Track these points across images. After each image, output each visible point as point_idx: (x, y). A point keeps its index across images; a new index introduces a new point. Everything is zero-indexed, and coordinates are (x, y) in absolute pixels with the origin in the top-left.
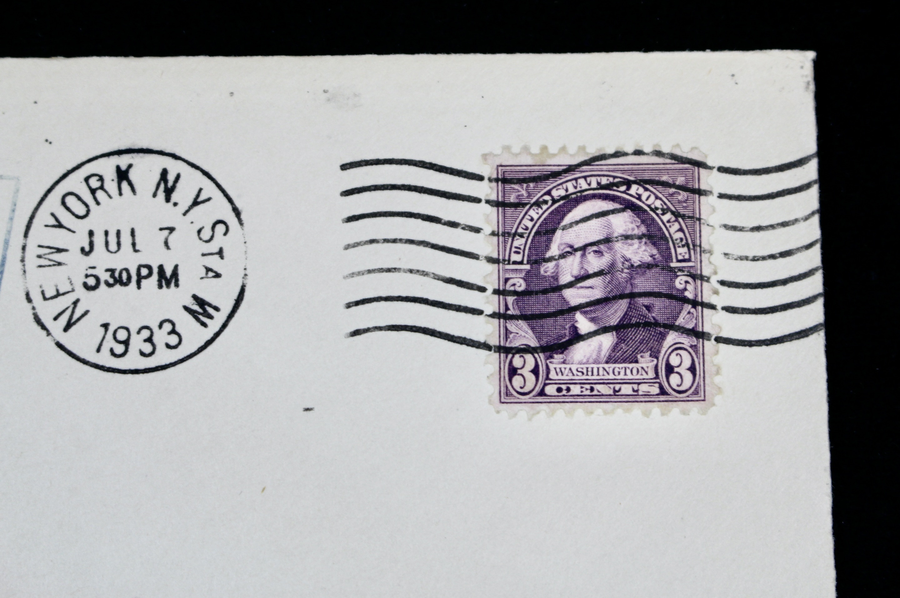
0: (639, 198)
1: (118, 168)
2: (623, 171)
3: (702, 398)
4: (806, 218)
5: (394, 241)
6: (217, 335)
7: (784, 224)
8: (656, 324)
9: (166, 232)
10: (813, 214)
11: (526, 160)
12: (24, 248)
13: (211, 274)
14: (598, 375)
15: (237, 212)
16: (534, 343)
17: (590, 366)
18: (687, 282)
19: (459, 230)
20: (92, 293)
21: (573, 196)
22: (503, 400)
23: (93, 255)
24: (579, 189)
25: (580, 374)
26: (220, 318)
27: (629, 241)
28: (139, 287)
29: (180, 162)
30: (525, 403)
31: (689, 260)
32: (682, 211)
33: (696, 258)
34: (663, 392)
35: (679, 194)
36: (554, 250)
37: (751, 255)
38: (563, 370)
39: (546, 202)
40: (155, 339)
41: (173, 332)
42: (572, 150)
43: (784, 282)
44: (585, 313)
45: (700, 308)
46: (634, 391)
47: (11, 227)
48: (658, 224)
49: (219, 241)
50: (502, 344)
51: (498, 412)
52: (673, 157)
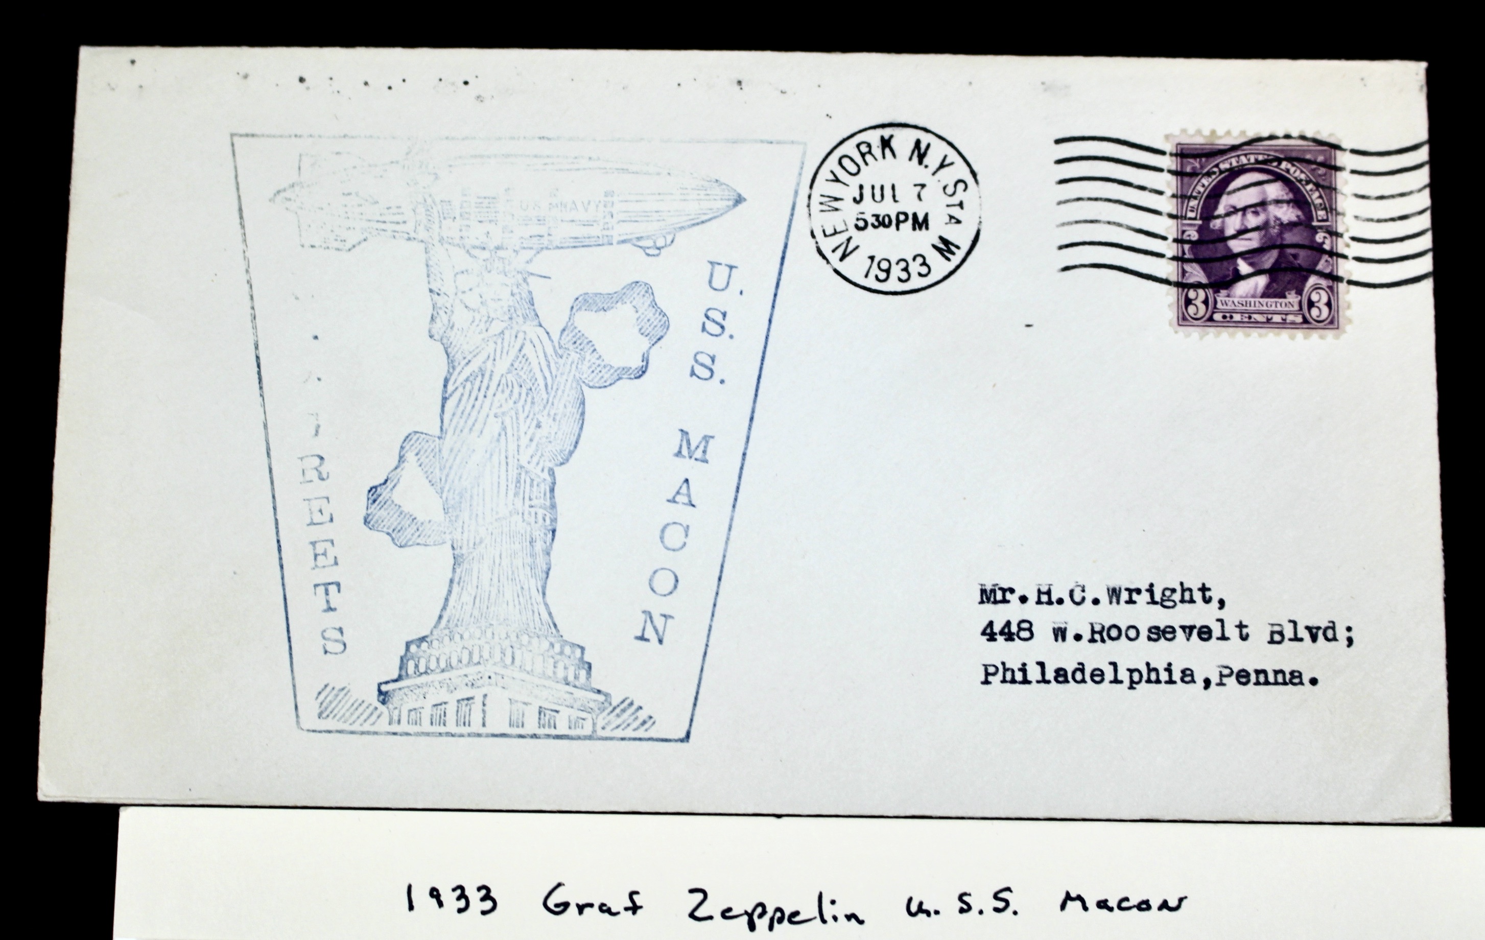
0: (1288, 171)
1: (882, 138)
2: (1276, 151)
3: (1336, 327)
4: (1420, 190)
5: (1096, 199)
6: (958, 267)
7: (1402, 195)
8: (1300, 269)
9: (919, 188)
10: (1425, 187)
11: (1199, 140)
12: (809, 197)
13: (953, 221)
14: (1255, 306)
15: (974, 174)
16: (1204, 280)
17: (1248, 300)
18: (1325, 238)
19: (1146, 193)
20: (861, 233)
21: (1236, 169)
22: (1180, 323)
23: (863, 203)
24: (1240, 163)
25: (1240, 305)
26: (960, 255)
27: (1280, 205)
28: (898, 229)
29: (930, 136)
30: (1198, 326)
31: (1327, 220)
32: (1322, 183)
33: (1332, 219)
34: (1305, 321)
35: (1319, 169)
36: (1221, 210)
37: (1376, 217)
38: (1227, 302)
39: (1214, 173)
40: (910, 269)
41: (924, 264)
42: (1235, 133)
43: (1402, 239)
44: (1245, 259)
45: (1335, 258)
46: (1283, 319)
47: (800, 181)
48: (1302, 192)
49: (960, 195)
50: (1180, 280)
51: (1176, 332)
52: (1315, 141)
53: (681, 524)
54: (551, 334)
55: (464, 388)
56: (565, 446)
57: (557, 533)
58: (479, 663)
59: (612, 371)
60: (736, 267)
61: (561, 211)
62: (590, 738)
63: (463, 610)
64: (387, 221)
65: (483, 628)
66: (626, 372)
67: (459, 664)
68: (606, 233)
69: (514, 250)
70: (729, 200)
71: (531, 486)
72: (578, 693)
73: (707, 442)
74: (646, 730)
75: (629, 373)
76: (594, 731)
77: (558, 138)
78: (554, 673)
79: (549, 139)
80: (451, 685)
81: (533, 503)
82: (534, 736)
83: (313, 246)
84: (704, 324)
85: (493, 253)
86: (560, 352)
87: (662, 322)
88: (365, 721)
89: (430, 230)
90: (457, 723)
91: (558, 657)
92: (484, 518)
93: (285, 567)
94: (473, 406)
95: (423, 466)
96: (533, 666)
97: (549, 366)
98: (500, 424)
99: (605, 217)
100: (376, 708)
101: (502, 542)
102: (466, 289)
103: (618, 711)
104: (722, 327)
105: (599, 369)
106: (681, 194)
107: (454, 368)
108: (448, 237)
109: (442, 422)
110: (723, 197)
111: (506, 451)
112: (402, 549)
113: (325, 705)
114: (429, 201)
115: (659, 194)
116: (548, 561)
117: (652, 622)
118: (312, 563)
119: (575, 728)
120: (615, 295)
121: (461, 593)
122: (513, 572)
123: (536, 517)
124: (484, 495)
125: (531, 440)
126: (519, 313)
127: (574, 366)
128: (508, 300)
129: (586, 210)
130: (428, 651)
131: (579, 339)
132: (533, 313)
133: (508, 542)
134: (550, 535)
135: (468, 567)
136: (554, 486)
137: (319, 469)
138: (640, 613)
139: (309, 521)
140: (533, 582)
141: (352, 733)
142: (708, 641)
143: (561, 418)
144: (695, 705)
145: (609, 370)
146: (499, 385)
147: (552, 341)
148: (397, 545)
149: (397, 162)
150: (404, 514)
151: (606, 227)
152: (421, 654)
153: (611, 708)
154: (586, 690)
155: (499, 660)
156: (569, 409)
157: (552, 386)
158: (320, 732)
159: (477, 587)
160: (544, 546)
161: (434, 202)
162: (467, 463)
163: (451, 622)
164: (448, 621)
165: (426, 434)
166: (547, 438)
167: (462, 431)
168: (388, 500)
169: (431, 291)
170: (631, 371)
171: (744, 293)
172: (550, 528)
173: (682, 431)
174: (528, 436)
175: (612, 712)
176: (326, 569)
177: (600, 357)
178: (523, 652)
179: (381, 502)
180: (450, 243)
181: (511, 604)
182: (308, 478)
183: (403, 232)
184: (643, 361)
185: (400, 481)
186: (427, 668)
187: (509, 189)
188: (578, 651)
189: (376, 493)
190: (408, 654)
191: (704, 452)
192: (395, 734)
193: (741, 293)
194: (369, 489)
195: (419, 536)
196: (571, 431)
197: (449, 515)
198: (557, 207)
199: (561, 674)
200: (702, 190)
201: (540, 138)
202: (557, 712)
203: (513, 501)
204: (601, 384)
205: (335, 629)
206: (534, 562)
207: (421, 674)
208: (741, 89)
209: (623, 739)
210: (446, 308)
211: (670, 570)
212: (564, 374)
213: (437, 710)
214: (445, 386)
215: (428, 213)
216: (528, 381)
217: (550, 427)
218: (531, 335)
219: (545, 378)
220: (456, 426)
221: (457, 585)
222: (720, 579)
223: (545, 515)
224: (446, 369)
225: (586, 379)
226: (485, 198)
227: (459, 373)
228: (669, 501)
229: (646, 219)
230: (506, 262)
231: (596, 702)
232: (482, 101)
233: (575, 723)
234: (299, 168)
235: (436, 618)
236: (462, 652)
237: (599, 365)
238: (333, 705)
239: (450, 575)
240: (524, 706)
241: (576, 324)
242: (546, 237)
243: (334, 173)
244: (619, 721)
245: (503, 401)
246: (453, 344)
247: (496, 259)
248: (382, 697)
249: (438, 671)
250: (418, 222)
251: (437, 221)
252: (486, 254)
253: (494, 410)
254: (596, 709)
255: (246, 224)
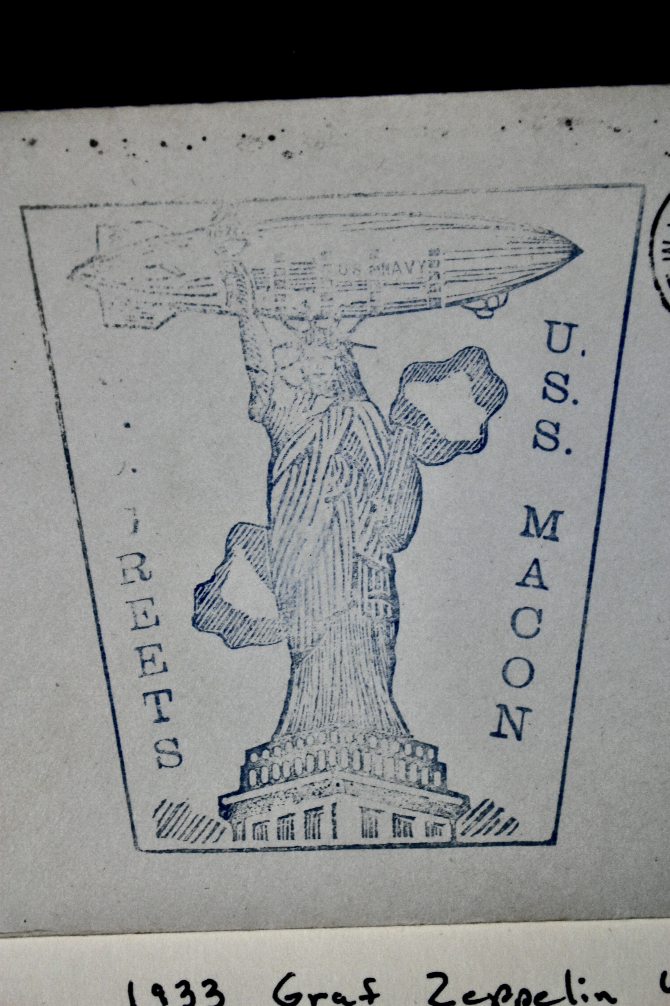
53: (532, 609)
54: (380, 409)
55: (291, 472)
56: (403, 531)
57: (401, 625)
58: (325, 770)
59: (449, 446)
60: (576, 326)
61: (383, 273)
62: (449, 845)
63: (305, 712)
64: (195, 294)
65: (328, 732)
66: (464, 446)
67: (304, 771)
68: (433, 295)
69: (335, 319)
70: (564, 252)
71: (369, 575)
72: (435, 798)
73: (556, 518)
74: (509, 834)
75: (466, 447)
76: (453, 838)
77: (375, 194)
78: (407, 776)
79: (365, 195)
80: (297, 795)
81: (372, 593)
82: (390, 846)
83: (117, 326)
84: (545, 389)
85: (313, 323)
86: (392, 428)
87: (499, 391)
88: (208, 838)
89: (243, 302)
90: (306, 836)
91: (410, 759)
92: (321, 613)
93: (111, 675)
94: (302, 492)
95: (252, 560)
96: (383, 770)
97: (380, 444)
98: (332, 509)
99: (430, 278)
100: (218, 824)
101: (341, 637)
102: (287, 364)
103: (477, 814)
104: (565, 392)
105: (434, 444)
106: (512, 249)
107: (278, 451)
108: (262, 309)
109: (269, 511)
110: (558, 250)
111: (340, 538)
112: (235, 650)
113: (163, 822)
114: (240, 270)
115: (488, 250)
116: (392, 656)
117: (508, 716)
118: (139, 671)
119: (433, 836)
120: (448, 363)
121: (301, 695)
122: (356, 669)
123: (377, 609)
124: (319, 588)
125: (366, 526)
126: (345, 387)
127: (407, 443)
128: (332, 374)
129: (410, 271)
130: (271, 759)
131: (411, 412)
132: (359, 387)
133: (349, 638)
134: (393, 628)
135: (307, 667)
136: (394, 574)
137: (140, 568)
138: (495, 708)
139: (133, 625)
140: (377, 678)
141: (194, 851)
142: (569, 734)
143: (397, 500)
144: (560, 804)
145: (445, 445)
146: (328, 467)
147: (383, 417)
148: (229, 646)
149: (203, 229)
150: (234, 612)
151: (433, 288)
152: (263, 762)
153: (469, 812)
154: (442, 794)
155: (346, 765)
156: (405, 489)
157: (385, 464)
158: (160, 852)
159: (318, 687)
160: (388, 639)
161: (245, 271)
162: (298, 553)
163: (293, 726)
164: (290, 726)
165: (253, 525)
166: (383, 522)
167: (291, 519)
168: (216, 599)
169: (248, 368)
170: (469, 446)
171: (587, 353)
172: (392, 619)
173: (527, 507)
174: (363, 522)
175: (471, 816)
176: (155, 675)
177: (435, 431)
178: (372, 756)
179: (209, 600)
180: (265, 315)
181: (356, 703)
182: (129, 578)
183: (214, 306)
184: (481, 434)
185: (228, 577)
186: (270, 778)
187: (325, 253)
188: (431, 752)
189: (204, 591)
190: (250, 764)
191: (554, 529)
192: (240, 850)
193: (583, 353)
194: (195, 587)
195: (253, 636)
196: (409, 514)
197: (283, 611)
198: (379, 269)
199: (414, 777)
200: (534, 243)
201: (356, 195)
202: (413, 818)
203: (351, 592)
204: (437, 460)
205: (169, 740)
206: (377, 657)
207: (264, 785)
208: (571, 129)
209: (485, 845)
210: (266, 386)
211: (525, 660)
212: (397, 451)
213: (283, 822)
214: (270, 471)
215: (240, 283)
216: (359, 461)
217: (386, 510)
218: (359, 411)
219: (377, 457)
220: (285, 515)
221: (296, 687)
222: (578, 666)
223: (387, 606)
224: (270, 452)
225: (421, 455)
226: (300, 263)
227: (284, 457)
228: (518, 584)
229: (476, 277)
230: (328, 333)
231: (455, 806)
232: (290, 157)
233: (433, 830)
234: (97, 241)
235: (277, 724)
236: (306, 759)
237: (434, 441)
238: (172, 823)
239: (288, 676)
240: (377, 814)
241: (406, 397)
242: (369, 304)
243: (135, 244)
244: (480, 825)
245: (334, 485)
246: (276, 425)
247: (316, 330)
248: (224, 812)
249: (282, 780)
250: (230, 294)
251: (250, 292)
252: (304, 326)
253: (324, 495)
254: (454, 814)
255: (45, 304)
